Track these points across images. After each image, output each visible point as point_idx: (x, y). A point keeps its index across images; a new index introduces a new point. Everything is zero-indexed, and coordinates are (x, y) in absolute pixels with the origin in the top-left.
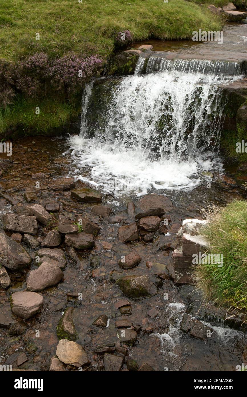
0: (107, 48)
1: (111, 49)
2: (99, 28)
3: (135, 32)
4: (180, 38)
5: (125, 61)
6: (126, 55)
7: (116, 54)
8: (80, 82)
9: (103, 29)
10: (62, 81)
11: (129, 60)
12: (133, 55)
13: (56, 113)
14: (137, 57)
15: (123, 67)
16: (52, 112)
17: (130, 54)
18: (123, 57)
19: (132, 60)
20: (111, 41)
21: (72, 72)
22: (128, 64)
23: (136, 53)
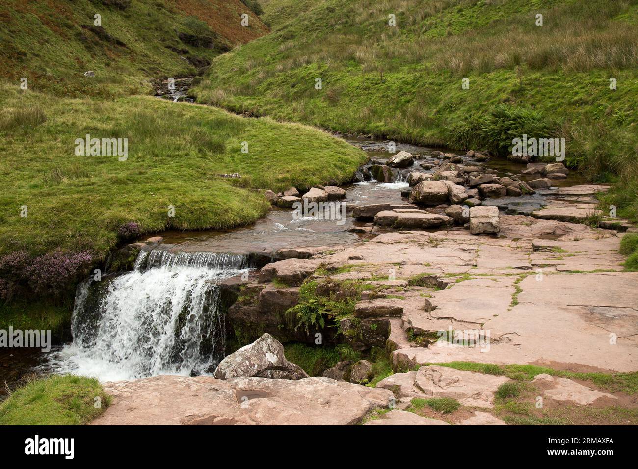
0: (108, 242)
1: (113, 243)
2: (103, 221)
3: (148, 223)
4: (202, 228)
5: (127, 256)
6: (129, 249)
7: (119, 249)
8: (61, 282)
9: (106, 222)
10: (40, 281)
11: (131, 254)
12: (136, 248)
13: (45, 319)
14: (139, 251)
15: (126, 263)
16: (41, 317)
17: (133, 247)
18: (126, 251)
19: (133, 254)
20: (113, 234)
21: (52, 272)
22: (130, 259)
23: (139, 246)
